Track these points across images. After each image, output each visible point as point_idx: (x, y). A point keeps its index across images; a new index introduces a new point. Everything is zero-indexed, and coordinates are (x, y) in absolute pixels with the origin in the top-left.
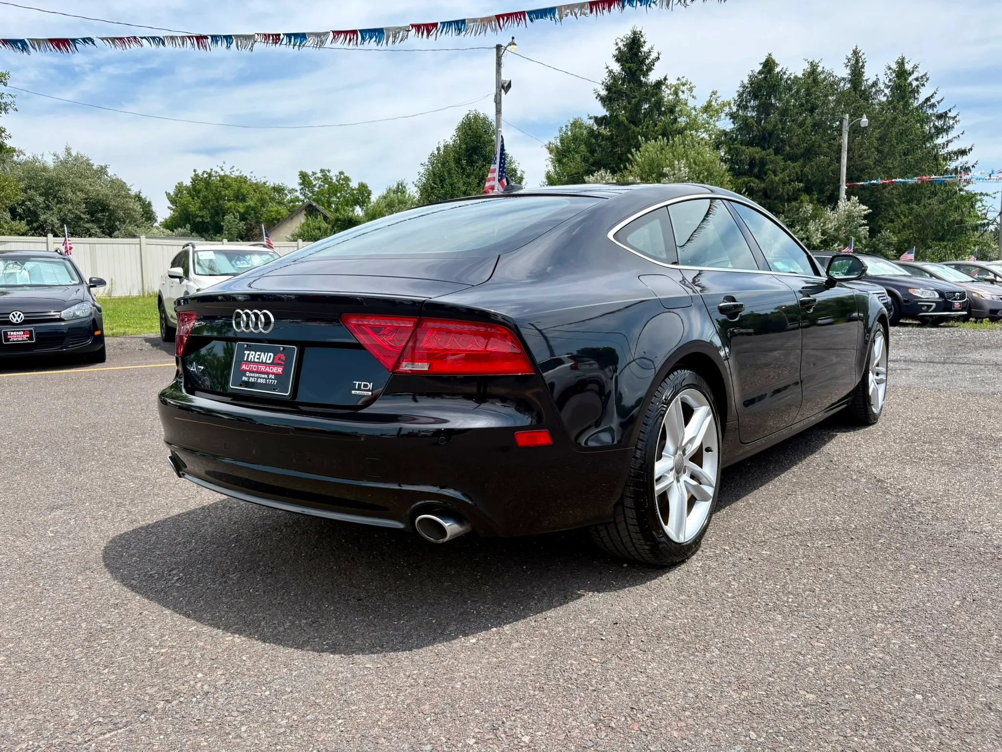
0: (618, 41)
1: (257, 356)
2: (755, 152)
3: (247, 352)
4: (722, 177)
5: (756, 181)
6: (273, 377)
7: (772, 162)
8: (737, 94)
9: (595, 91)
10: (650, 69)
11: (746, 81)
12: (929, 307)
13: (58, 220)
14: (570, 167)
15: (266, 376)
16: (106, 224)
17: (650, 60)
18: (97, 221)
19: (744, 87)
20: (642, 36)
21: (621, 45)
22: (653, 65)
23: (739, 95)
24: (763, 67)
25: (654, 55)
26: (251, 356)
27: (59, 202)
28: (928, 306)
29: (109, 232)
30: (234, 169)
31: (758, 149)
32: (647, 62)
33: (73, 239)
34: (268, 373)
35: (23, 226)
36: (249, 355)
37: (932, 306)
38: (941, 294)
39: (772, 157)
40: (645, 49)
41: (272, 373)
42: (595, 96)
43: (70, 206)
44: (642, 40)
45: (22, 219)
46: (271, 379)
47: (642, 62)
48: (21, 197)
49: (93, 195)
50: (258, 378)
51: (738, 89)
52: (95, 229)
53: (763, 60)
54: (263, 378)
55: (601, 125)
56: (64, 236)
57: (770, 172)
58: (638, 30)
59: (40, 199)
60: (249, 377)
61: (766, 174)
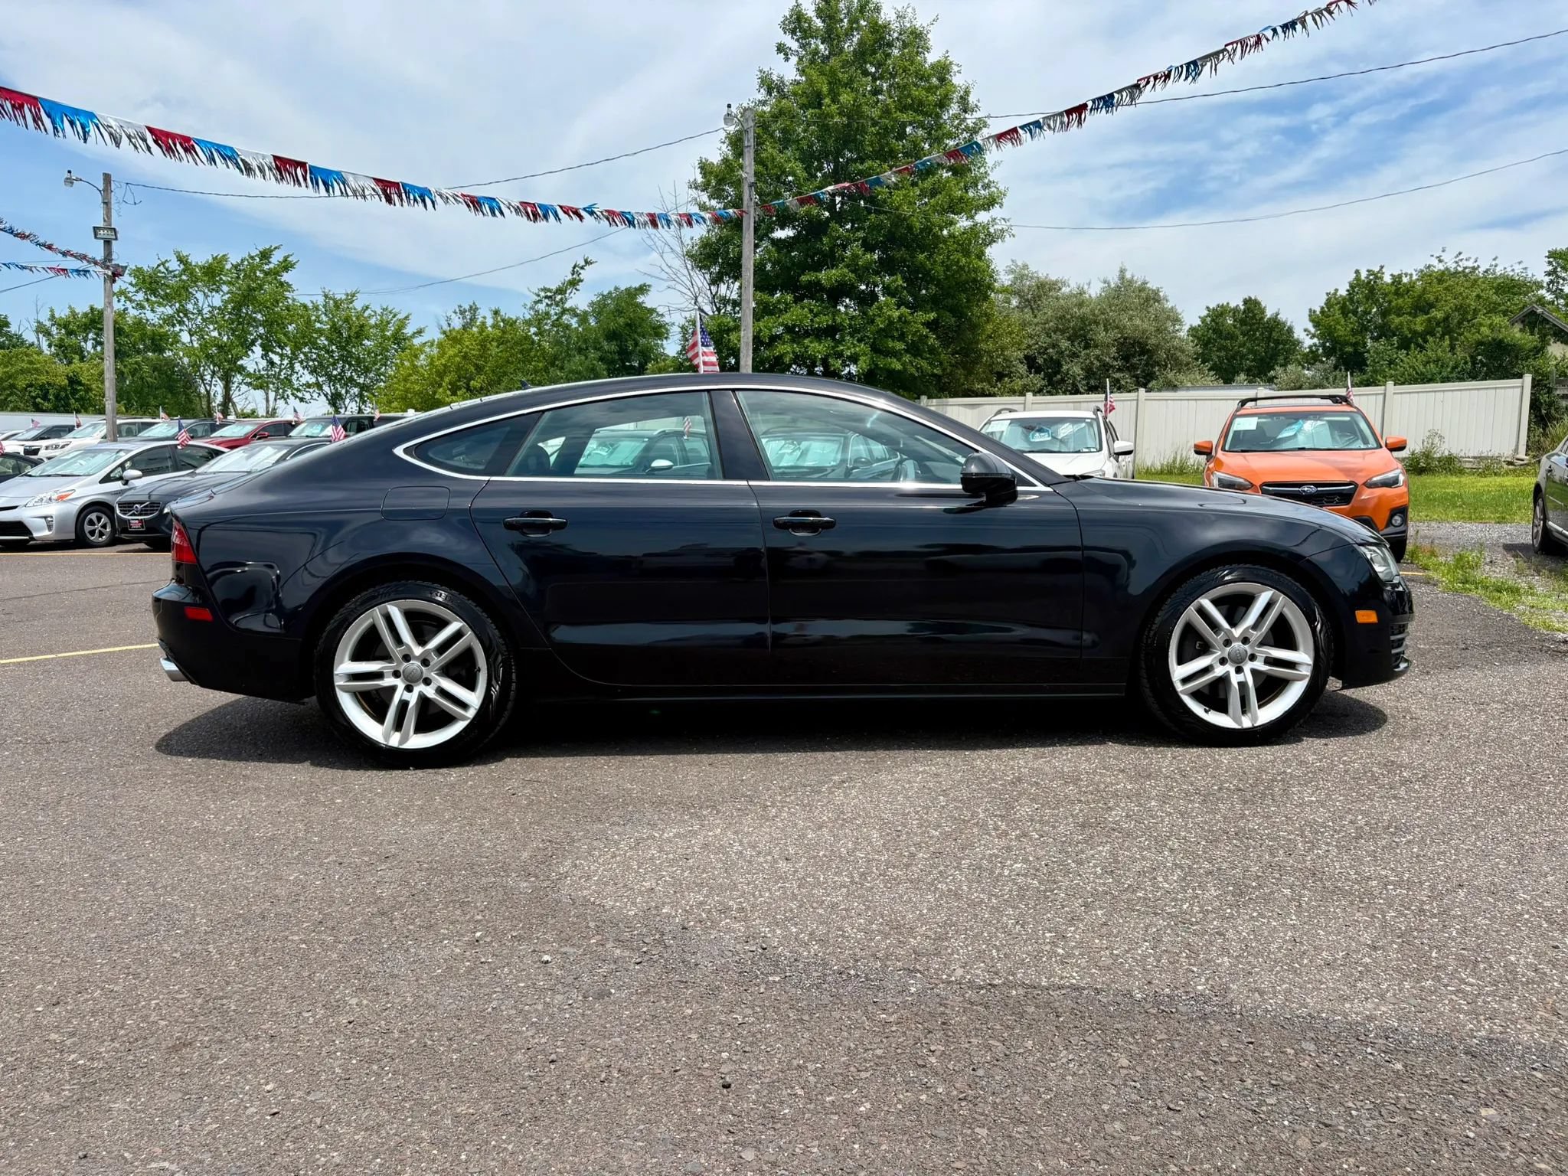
13: (1082, 369)
16: (1142, 372)
18: (1131, 369)
27: (1087, 347)
29: (1145, 380)
30: (1461, 257)
33: (1116, 396)
35: (1038, 380)
43: (1097, 352)
45: (1038, 372)
48: (1044, 341)
49: (1128, 332)
52: (1126, 378)
56: (1105, 392)
59: (1065, 344)
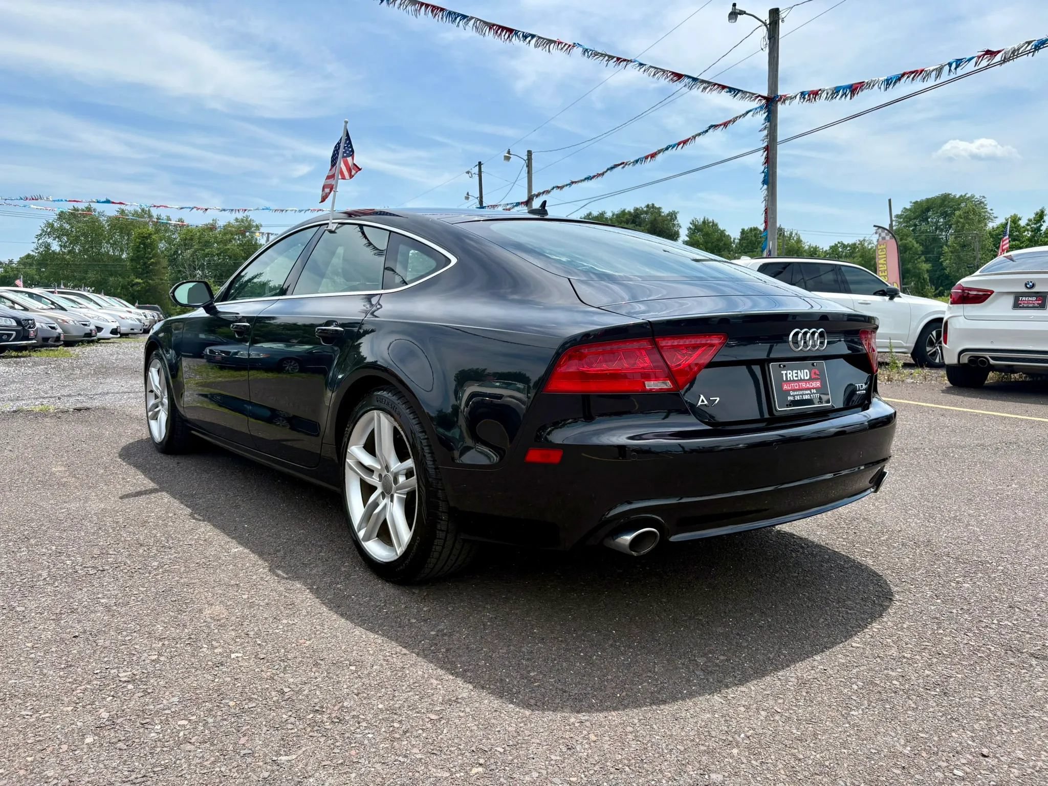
1: (795, 375)
3: (784, 372)
6: (815, 392)
12: (10, 335)
15: (809, 392)
26: (789, 376)
28: (8, 335)
34: (810, 389)
36: (786, 374)
37: (12, 334)
38: (19, 322)
41: (813, 388)
46: (814, 393)
50: (802, 395)
54: (807, 394)
60: (794, 396)
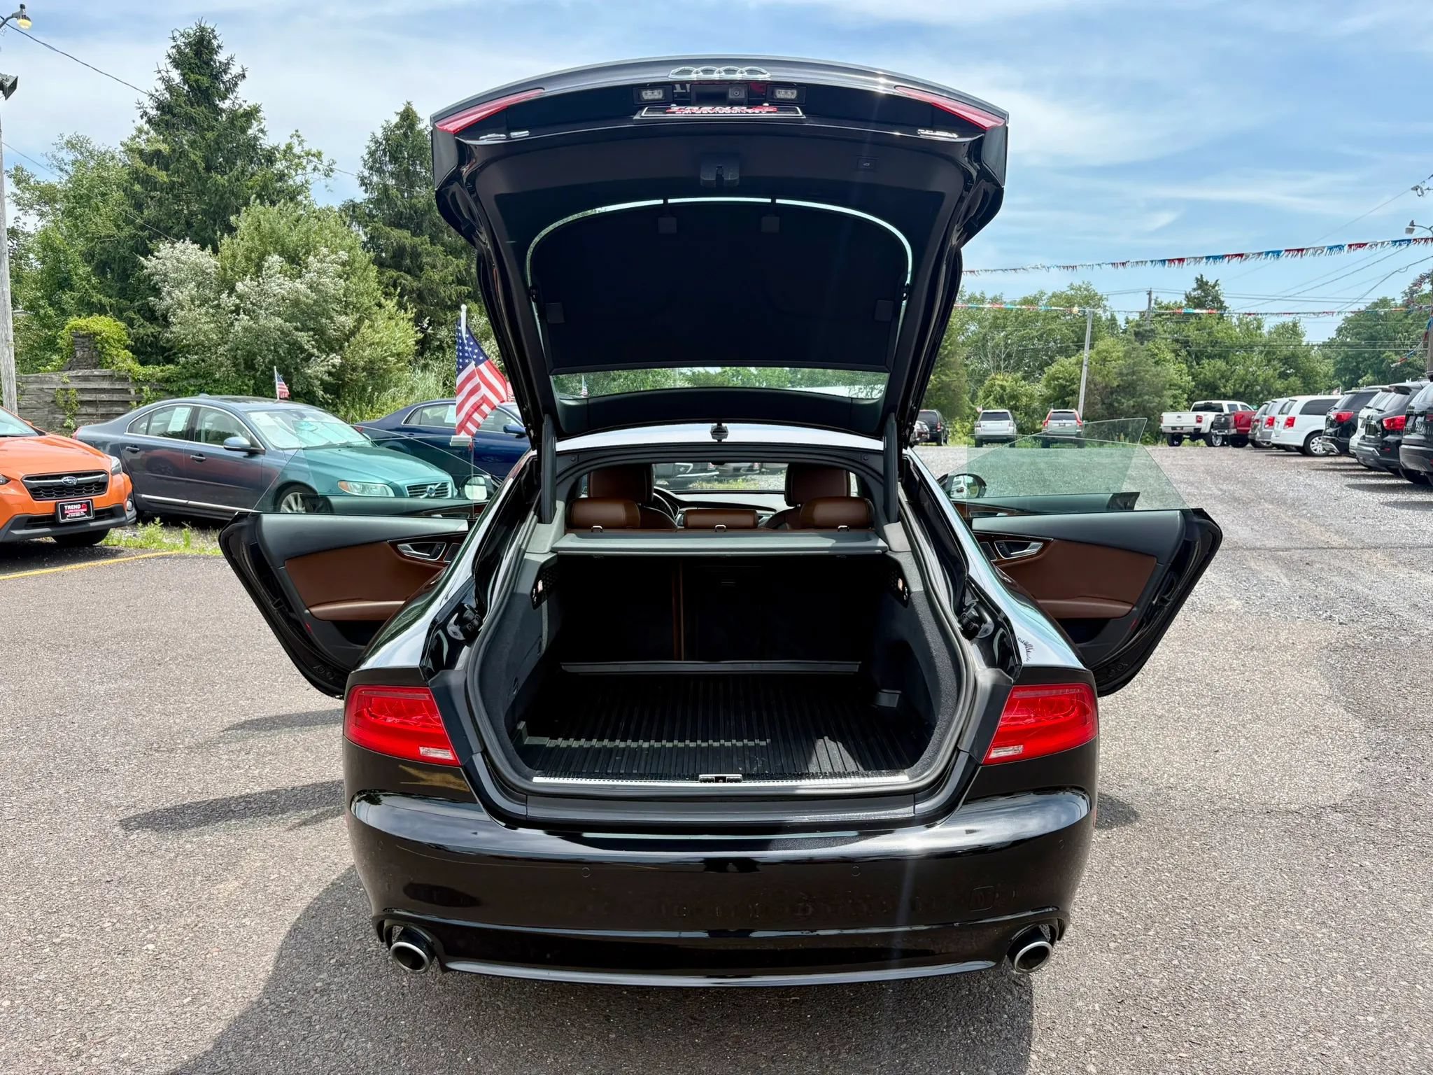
0: (177, 34)
2: (402, 236)
4: (365, 270)
5: (409, 278)
7: (428, 254)
8: (367, 151)
9: (140, 105)
10: (229, 90)
11: (379, 135)
14: (96, 224)
17: (229, 76)
19: (376, 142)
20: (215, 37)
21: (181, 41)
22: (236, 84)
23: (370, 153)
24: (401, 118)
25: (235, 70)
31: (407, 233)
32: (226, 78)
39: (428, 246)
40: (221, 57)
42: (139, 112)
44: (215, 43)
47: (216, 77)
51: (368, 144)
53: (401, 109)
55: (151, 165)
57: (426, 267)
58: (207, 26)
61: (421, 270)
